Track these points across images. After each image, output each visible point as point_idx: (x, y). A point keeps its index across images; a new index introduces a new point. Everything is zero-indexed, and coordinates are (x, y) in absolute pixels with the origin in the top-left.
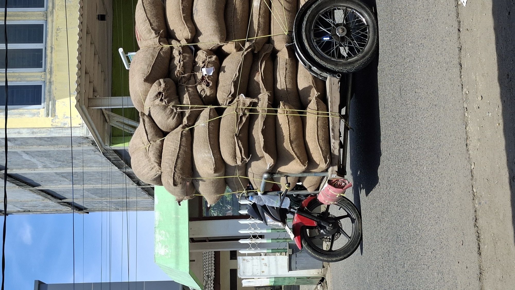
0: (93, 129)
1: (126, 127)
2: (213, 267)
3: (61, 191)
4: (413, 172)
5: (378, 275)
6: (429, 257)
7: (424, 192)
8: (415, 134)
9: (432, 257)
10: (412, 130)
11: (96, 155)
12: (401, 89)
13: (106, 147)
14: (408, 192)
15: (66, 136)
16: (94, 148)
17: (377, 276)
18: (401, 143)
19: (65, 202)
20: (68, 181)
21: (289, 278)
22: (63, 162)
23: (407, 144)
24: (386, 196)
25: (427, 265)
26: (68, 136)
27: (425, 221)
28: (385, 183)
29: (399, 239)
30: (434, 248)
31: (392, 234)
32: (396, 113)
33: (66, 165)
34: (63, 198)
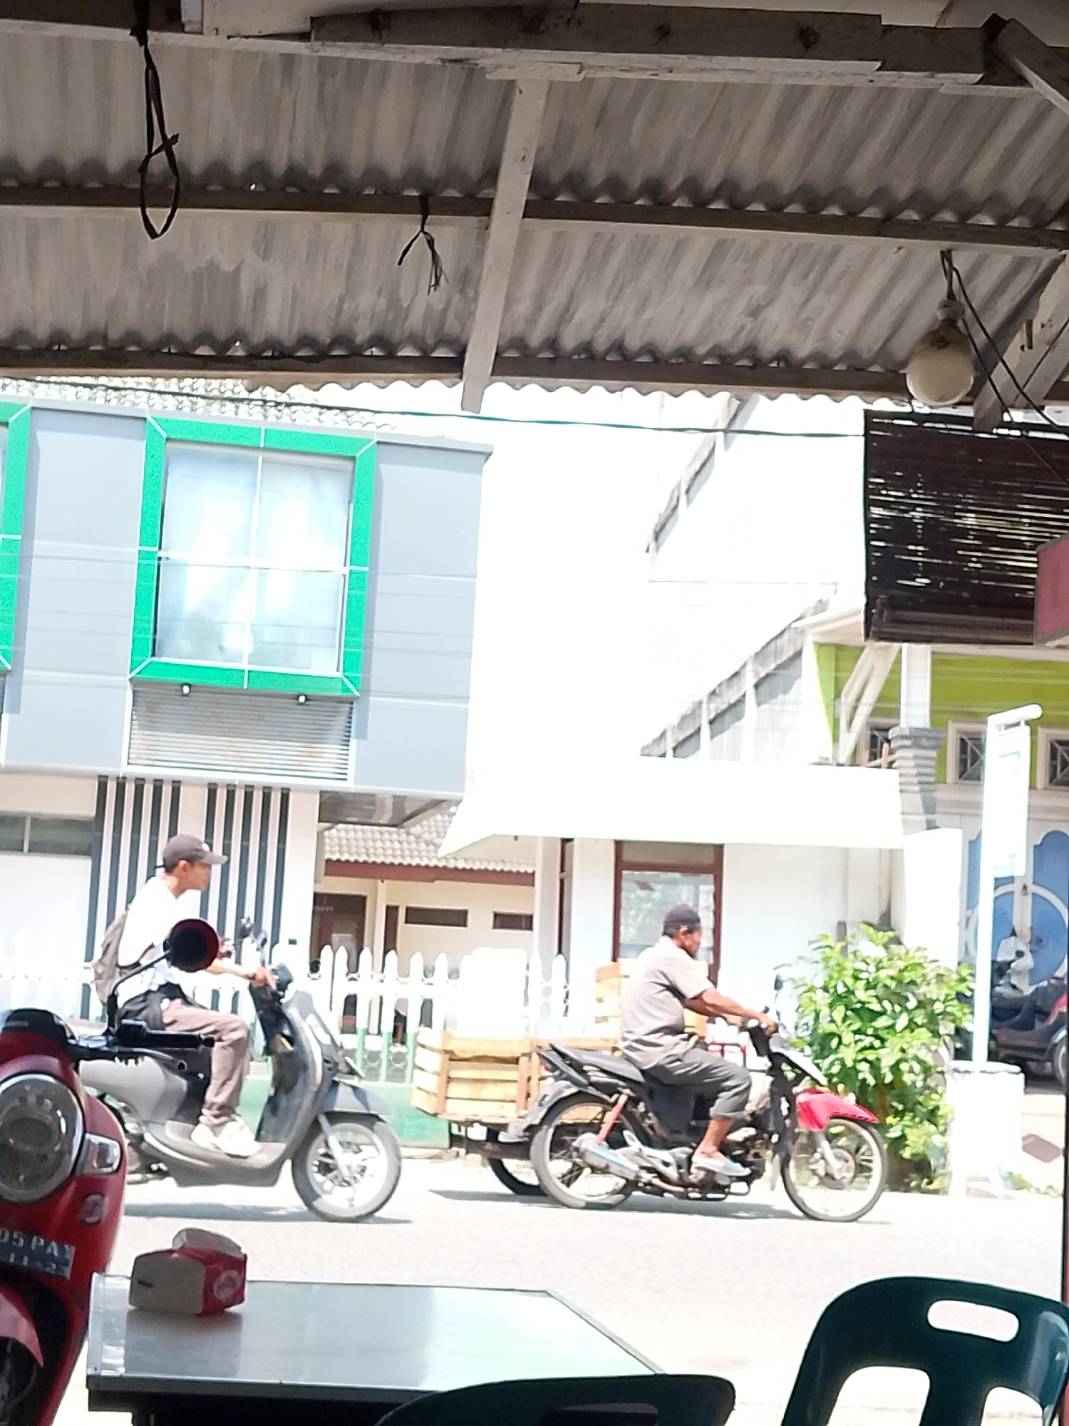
1: (856, 688)
13: (811, 635)
19: (678, 501)
34: (691, 497)
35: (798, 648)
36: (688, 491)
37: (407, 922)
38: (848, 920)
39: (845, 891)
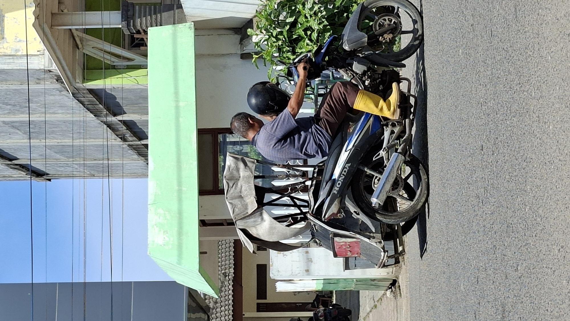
0: (58, 58)
1: (108, 57)
2: (233, 261)
3: (10, 149)
4: (533, 132)
5: (479, 280)
6: (556, 257)
7: (549, 162)
8: (538, 77)
9: (559, 257)
10: (533, 70)
11: (61, 97)
12: (517, 9)
13: (77, 84)
14: (525, 161)
15: (19, 68)
16: (60, 86)
17: (477, 282)
18: (515, 88)
19: (17, 165)
20: (21, 133)
21: (345, 279)
22: (14, 106)
23: (524, 91)
24: (491, 166)
25: (552, 268)
26: (21, 68)
27: (550, 204)
28: (492, 148)
29: (511, 229)
30: (563, 244)
31: (500, 222)
32: (508, 44)
33: (18, 111)
34: (13, 158)
35: (88, 91)
36: (11, 160)
37: (266, 299)
38: (239, 52)
39: (223, 55)
